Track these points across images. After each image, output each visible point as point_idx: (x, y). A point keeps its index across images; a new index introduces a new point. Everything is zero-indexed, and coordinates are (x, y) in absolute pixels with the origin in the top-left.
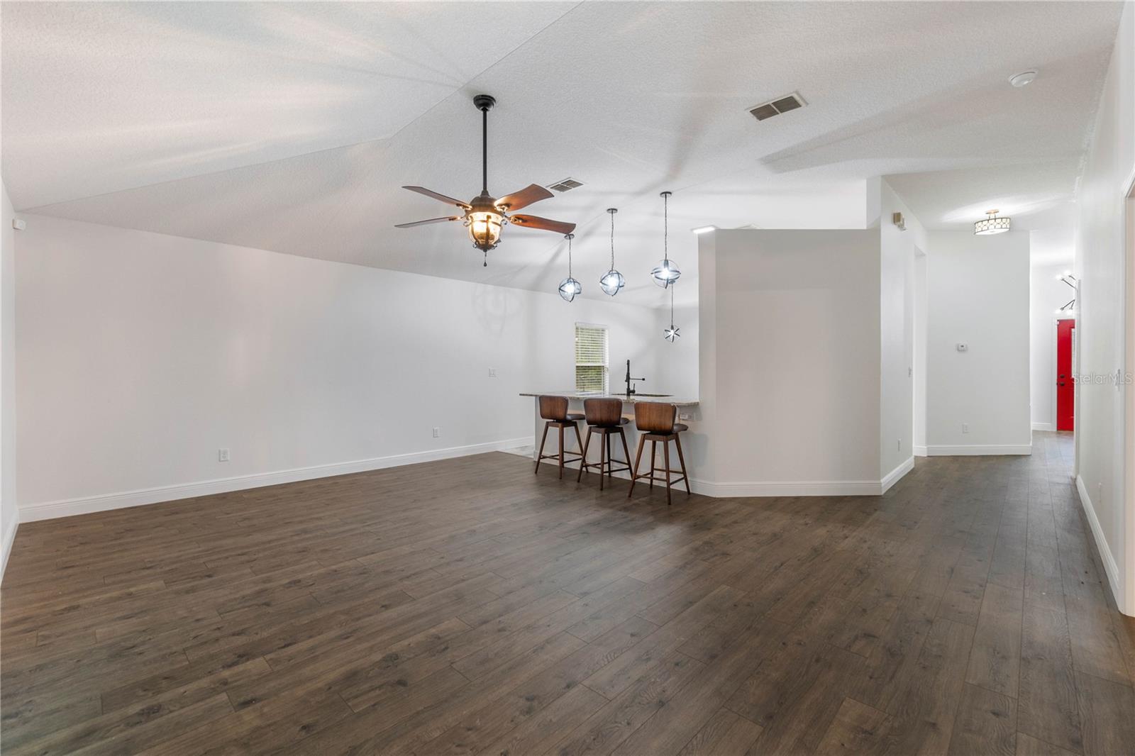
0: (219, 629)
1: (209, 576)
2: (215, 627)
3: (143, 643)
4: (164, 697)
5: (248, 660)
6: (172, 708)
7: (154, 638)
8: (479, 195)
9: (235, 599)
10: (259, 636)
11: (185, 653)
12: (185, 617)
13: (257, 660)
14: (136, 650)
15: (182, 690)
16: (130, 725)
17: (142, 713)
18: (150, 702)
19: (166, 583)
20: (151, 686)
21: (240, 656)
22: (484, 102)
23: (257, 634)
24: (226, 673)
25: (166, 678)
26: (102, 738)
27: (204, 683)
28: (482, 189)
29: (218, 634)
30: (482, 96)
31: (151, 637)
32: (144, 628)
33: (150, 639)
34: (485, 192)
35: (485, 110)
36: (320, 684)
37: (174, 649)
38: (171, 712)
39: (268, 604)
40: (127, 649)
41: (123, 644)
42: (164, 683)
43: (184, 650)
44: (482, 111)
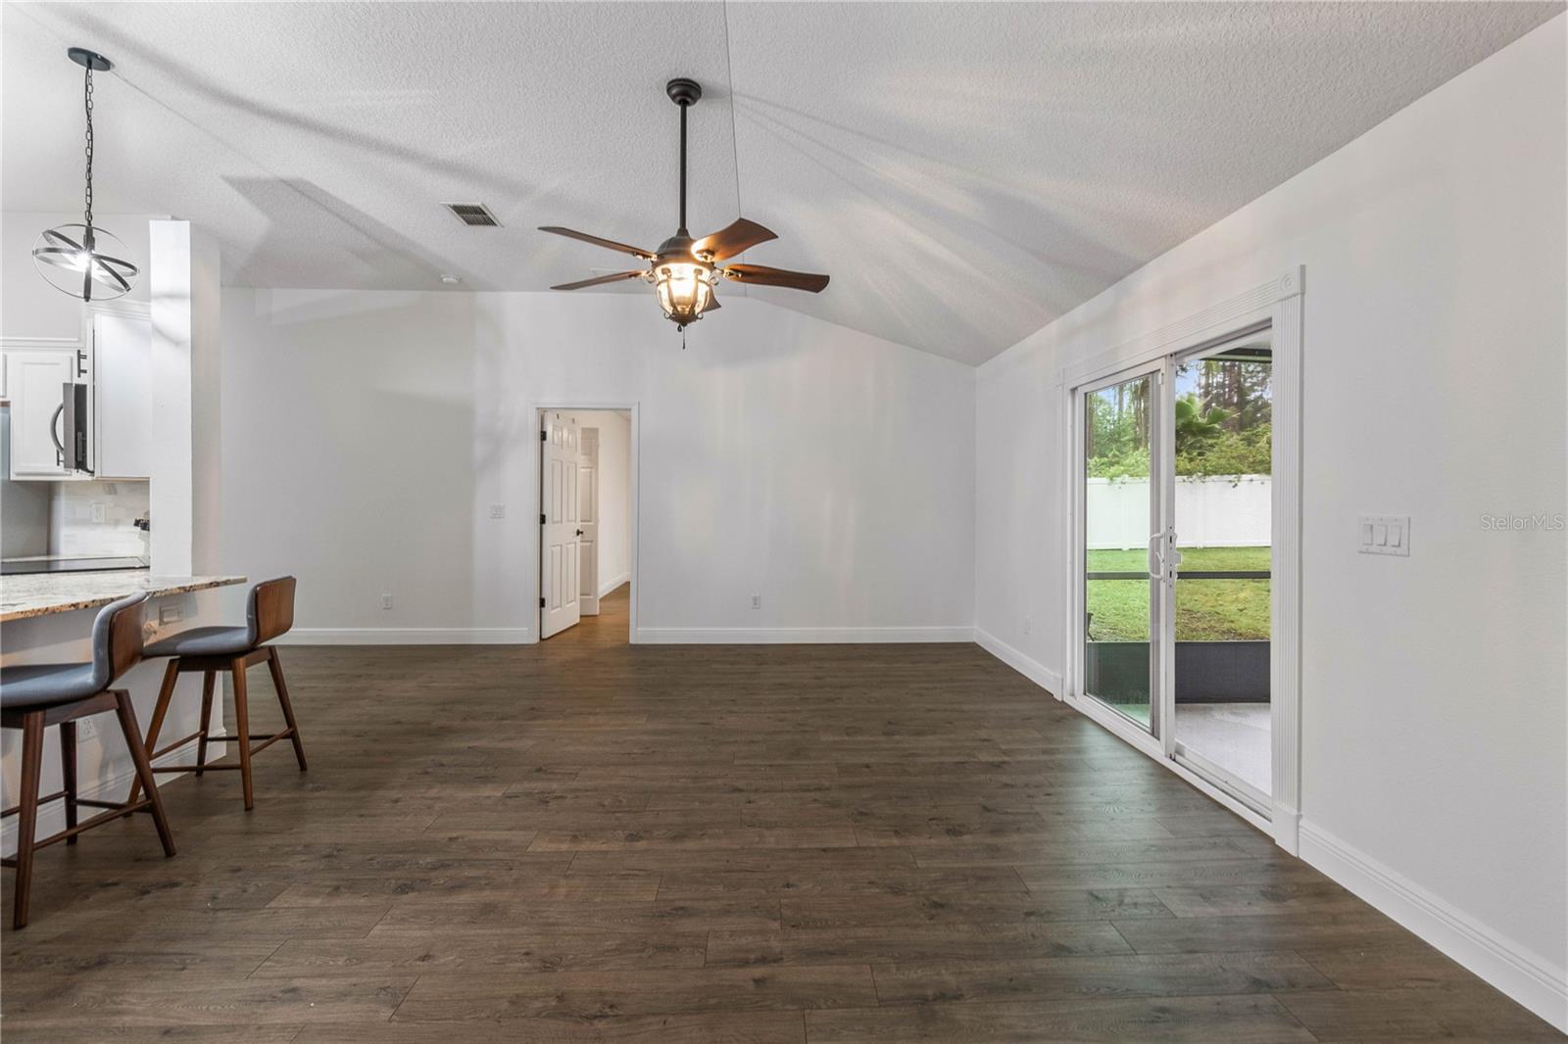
8: (674, 234)
22: (686, 92)
28: (679, 227)
30: (684, 80)
34: (683, 231)
35: (684, 104)
44: (679, 103)
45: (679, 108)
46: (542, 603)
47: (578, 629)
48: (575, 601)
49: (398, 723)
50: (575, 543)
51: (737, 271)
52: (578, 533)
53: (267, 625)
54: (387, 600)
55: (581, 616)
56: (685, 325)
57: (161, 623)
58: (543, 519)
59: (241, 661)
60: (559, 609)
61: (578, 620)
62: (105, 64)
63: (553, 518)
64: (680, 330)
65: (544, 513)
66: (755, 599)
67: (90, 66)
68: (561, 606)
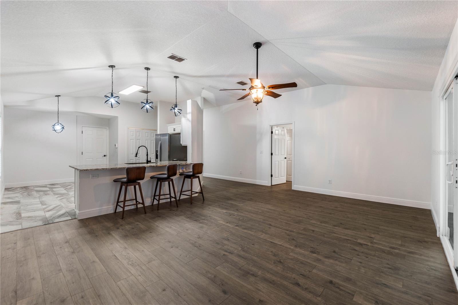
0: (358, 255)
1: (331, 282)
2: (358, 257)
3: (385, 267)
4: (389, 249)
5: (361, 243)
6: (387, 246)
7: (381, 267)
9: (339, 261)
10: (350, 246)
11: (375, 255)
12: (363, 267)
13: (359, 242)
14: (389, 266)
15: (383, 248)
16: (399, 249)
17: (395, 249)
18: (392, 250)
19: (353, 295)
20: (389, 253)
21: (362, 245)
22: (257, 45)
23: (350, 247)
24: (369, 244)
25: (385, 252)
26: (407, 250)
27: (376, 246)
29: (360, 254)
31: (381, 268)
32: (382, 274)
33: (382, 267)
36: (354, 231)
37: (376, 258)
38: (388, 245)
39: (334, 252)
40: (392, 269)
41: (393, 272)
42: (386, 252)
43: (374, 256)
44: (256, 48)
45: (256, 49)
46: (272, 176)
47: (285, 184)
48: (284, 176)
49: (225, 196)
50: (284, 161)
51: (270, 87)
52: (285, 158)
53: (196, 171)
54: (241, 172)
55: (286, 181)
56: (258, 104)
57: (186, 170)
58: (272, 154)
59: (192, 177)
60: (278, 178)
61: (285, 182)
62: (178, 77)
63: (275, 154)
64: (256, 105)
65: (272, 152)
66: (330, 181)
67: (176, 78)
68: (278, 177)
